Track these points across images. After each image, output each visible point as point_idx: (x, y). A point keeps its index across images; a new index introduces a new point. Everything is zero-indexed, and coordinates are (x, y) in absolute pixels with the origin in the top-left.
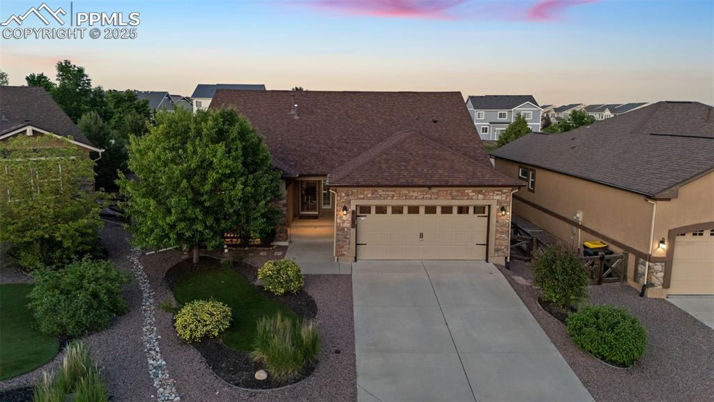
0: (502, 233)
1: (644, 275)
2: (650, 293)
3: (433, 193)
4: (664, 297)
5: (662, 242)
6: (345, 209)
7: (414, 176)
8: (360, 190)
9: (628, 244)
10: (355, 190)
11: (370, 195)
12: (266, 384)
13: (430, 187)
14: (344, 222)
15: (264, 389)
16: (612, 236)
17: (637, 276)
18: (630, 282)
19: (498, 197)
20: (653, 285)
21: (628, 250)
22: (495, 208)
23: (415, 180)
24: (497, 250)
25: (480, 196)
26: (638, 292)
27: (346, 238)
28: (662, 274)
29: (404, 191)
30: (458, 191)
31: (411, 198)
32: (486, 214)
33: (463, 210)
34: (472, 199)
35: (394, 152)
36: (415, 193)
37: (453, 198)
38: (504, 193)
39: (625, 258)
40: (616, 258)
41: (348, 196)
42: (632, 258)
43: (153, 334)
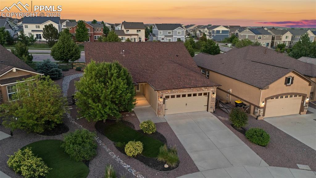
0: (213, 101)
1: (257, 113)
2: (259, 118)
3: (191, 90)
4: (263, 119)
5: (263, 102)
6: (161, 98)
7: (184, 84)
8: (166, 90)
9: (251, 102)
10: (165, 91)
11: (170, 92)
12: (169, 169)
13: (190, 88)
14: (161, 102)
15: (170, 170)
16: (245, 99)
17: (254, 113)
18: (252, 114)
19: (212, 90)
20: (260, 116)
21: (251, 104)
22: (211, 93)
23: (186, 85)
24: (211, 107)
25: (206, 90)
26: (255, 118)
27: (161, 108)
28: (263, 112)
29: (182, 90)
30: (199, 89)
31: (184, 92)
32: (207, 95)
33: (200, 94)
34: (204, 91)
35: (174, 74)
36: (185, 90)
37: (198, 91)
38: (214, 88)
39: (250, 107)
40: (247, 107)
41: (162, 93)
42: (252, 107)
43: (114, 155)
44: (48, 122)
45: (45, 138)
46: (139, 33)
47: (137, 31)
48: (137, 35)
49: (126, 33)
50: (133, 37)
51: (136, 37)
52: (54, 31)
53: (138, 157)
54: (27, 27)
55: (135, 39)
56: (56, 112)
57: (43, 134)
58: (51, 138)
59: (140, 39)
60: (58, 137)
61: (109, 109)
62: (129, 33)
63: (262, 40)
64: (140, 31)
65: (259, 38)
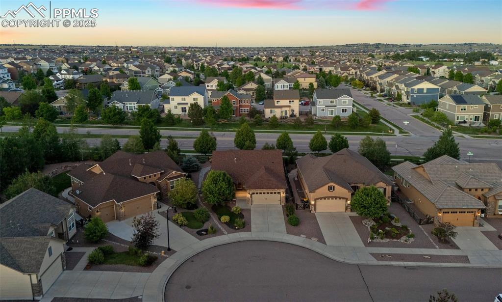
0: (284, 198)
1: (311, 208)
2: (312, 212)
4: (315, 213)
5: (313, 201)
6: (249, 194)
7: (264, 186)
10: (251, 189)
11: (254, 190)
12: (238, 229)
13: (267, 189)
19: (282, 190)
22: (282, 193)
24: (283, 202)
26: (309, 212)
27: (249, 200)
28: (314, 208)
29: (262, 190)
30: (273, 189)
31: (264, 191)
33: (275, 193)
34: (277, 191)
37: (273, 191)
40: (308, 204)
43: (216, 222)
44: (189, 203)
45: (187, 211)
46: (291, 104)
47: (290, 101)
48: (290, 106)
49: (276, 105)
50: (284, 109)
51: (287, 109)
52: (199, 109)
53: (226, 223)
54: (174, 100)
55: (286, 111)
56: (192, 198)
57: (186, 209)
58: (190, 211)
59: (293, 111)
60: (192, 211)
61: (217, 198)
62: (279, 104)
63: (466, 112)
64: (293, 101)
65: (462, 110)
